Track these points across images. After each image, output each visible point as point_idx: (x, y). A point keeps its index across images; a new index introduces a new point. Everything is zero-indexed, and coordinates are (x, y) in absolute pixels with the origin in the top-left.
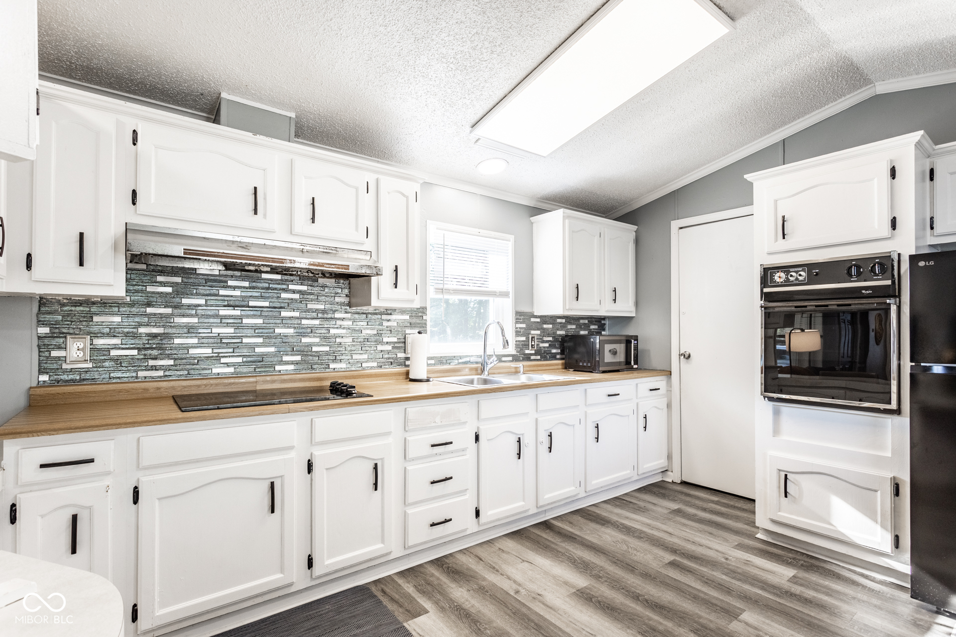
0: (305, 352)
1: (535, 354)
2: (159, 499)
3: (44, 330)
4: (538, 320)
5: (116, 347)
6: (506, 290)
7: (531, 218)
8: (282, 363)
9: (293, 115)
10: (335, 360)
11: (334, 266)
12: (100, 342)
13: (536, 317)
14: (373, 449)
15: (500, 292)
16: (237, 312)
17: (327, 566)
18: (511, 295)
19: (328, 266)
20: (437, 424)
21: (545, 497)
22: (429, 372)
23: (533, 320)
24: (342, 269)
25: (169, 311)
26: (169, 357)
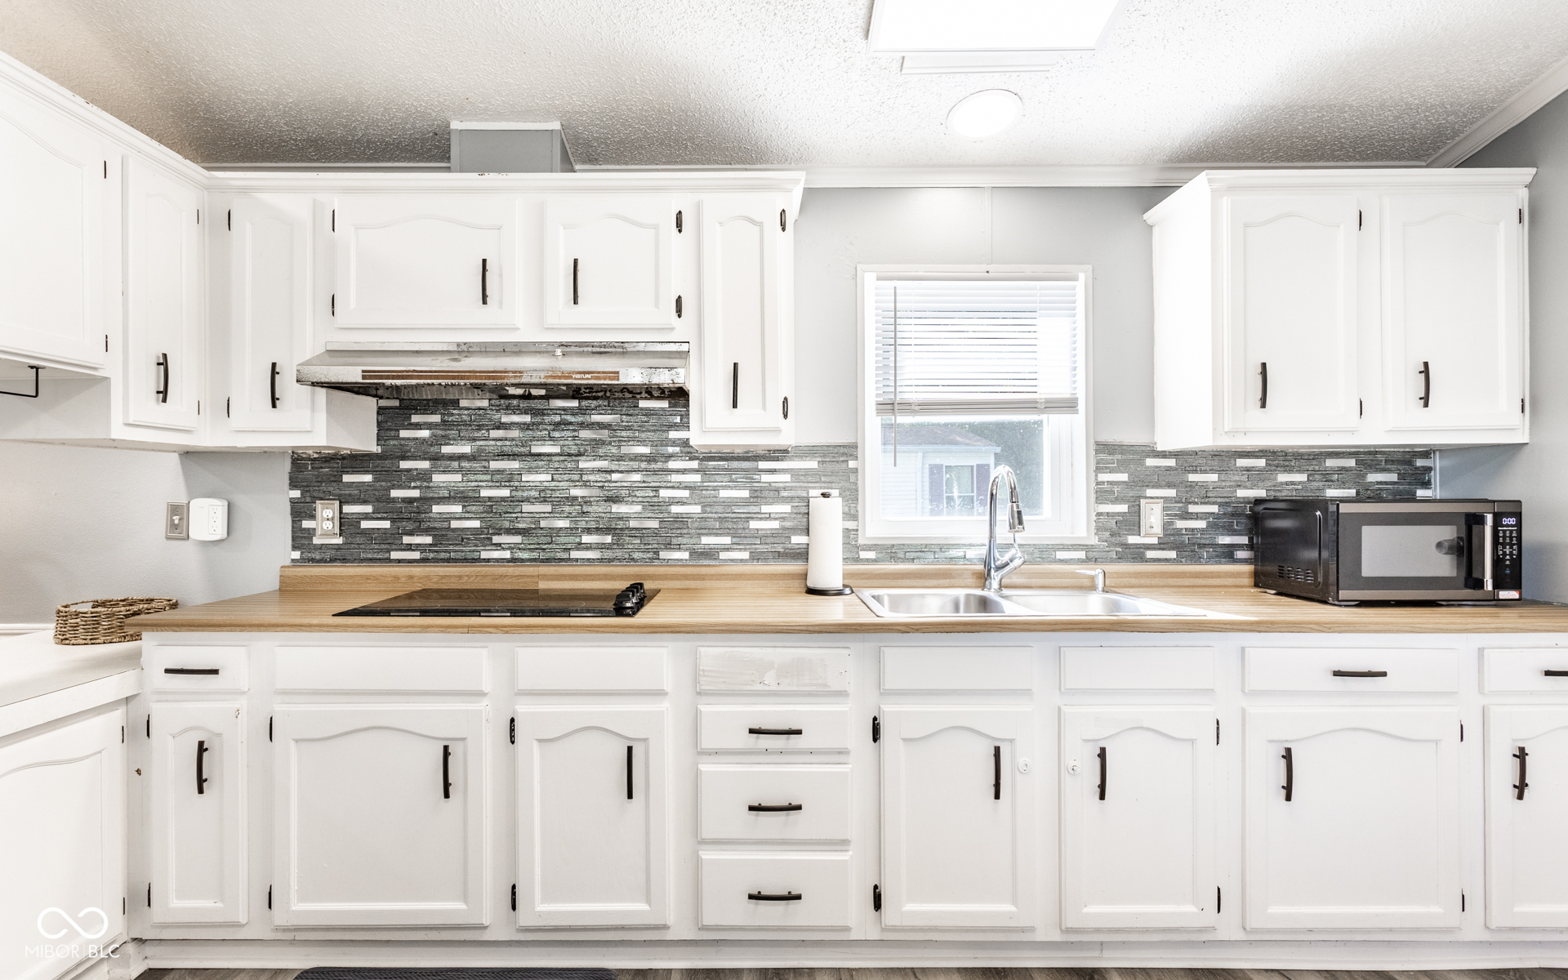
0: (614, 528)
1: (1161, 546)
2: (297, 741)
3: (297, 494)
4: (1171, 462)
5: (367, 517)
6: (1068, 396)
7: (1146, 216)
8: (580, 546)
9: (556, 125)
10: (669, 546)
11: (589, 376)
12: (347, 509)
13: (1164, 455)
14: (627, 716)
15: (1048, 401)
16: (515, 465)
17: (540, 914)
18: (1081, 406)
19: (578, 376)
20: (767, 688)
21: (1085, 910)
22: (846, 575)
23: (1151, 462)
24: (605, 379)
25: (425, 465)
26: (426, 531)
